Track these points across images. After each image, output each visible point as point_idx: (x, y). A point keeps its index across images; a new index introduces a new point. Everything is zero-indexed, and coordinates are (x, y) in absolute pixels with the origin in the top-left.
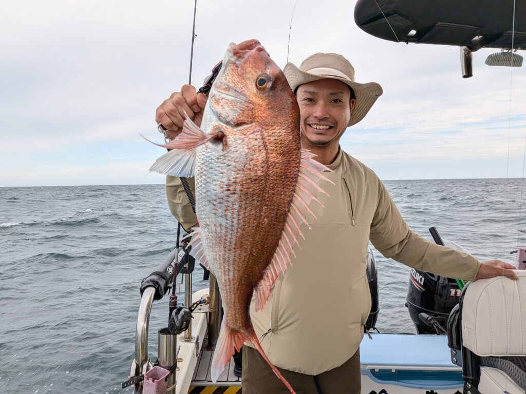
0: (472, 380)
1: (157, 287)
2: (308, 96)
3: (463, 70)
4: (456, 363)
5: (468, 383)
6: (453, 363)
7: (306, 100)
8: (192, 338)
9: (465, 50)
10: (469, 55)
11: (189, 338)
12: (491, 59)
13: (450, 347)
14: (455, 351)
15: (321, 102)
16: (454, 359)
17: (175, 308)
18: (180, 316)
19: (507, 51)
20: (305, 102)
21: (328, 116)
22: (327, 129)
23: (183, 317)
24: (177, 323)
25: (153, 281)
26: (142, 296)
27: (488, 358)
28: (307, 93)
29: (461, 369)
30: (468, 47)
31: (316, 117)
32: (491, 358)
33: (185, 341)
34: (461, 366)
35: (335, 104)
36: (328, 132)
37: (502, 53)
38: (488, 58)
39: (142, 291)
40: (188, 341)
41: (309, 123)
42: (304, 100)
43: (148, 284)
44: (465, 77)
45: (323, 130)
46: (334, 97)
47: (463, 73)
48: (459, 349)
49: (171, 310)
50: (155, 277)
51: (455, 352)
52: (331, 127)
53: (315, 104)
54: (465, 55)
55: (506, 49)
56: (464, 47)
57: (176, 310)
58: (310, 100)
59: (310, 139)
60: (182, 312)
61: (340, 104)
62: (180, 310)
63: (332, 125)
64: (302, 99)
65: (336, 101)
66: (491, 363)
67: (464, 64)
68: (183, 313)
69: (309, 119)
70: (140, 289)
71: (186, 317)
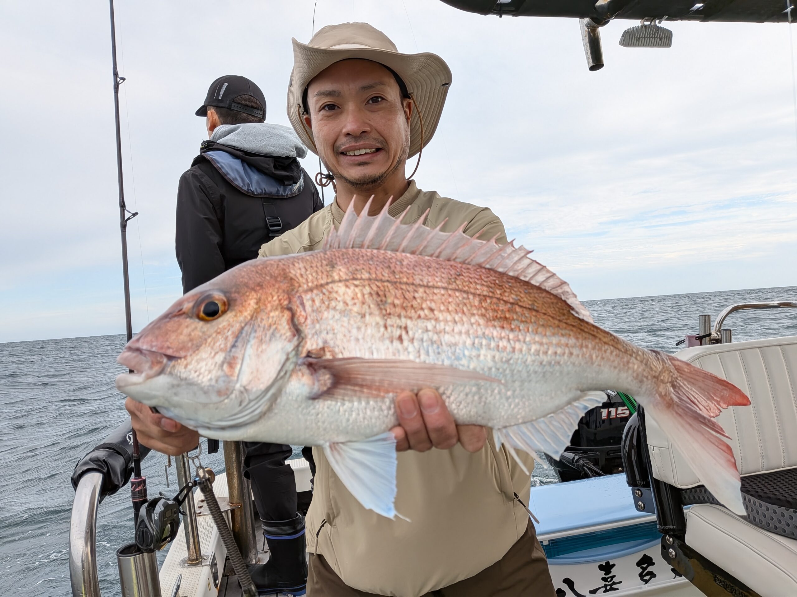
0: (673, 530)
1: (105, 470)
2: (326, 100)
3: (588, 59)
4: (643, 509)
5: (667, 537)
6: (638, 510)
7: (324, 108)
8: (202, 558)
9: (588, 26)
10: (594, 34)
11: (197, 559)
12: (627, 37)
13: (630, 486)
14: (638, 490)
15: (351, 106)
16: (640, 503)
17: (145, 501)
18: (156, 516)
19: (648, 23)
20: (322, 112)
21: (368, 129)
22: (372, 153)
23: (163, 514)
24: (153, 528)
25: (96, 460)
26: (75, 490)
27: (693, 490)
28: (323, 96)
29: (654, 517)
30: (593, 19)
31: (348, 134)
32: (698, 490)
33: (191, 565)
34: (654, 513)
35: (376, 106)
36: (375, 158)
37: (642, 27)
38: (623, 36)
39: (75, 482)
40: (197, 564)
41: (340, 150)
42: (320, 111)
43: (85, 468)
44: (592, 69)
45: (368, 156)
46: (372, 93)
47: (589, 63)
48: (647, 485)
49: (137, 506)
50: (101, 454)
51: (640, 493)
52: (378, 150)
53: (342, 113)
54: (589, 33)
55: (647, 20)
56: (586, 20)
57: (146, 504)
58: (331, 107)
59: (349, 177)
60: (159, 508)
61: (384, 104)
62: (154, 503)
63: (379, 146)
64: (317, 110)
65: (375, 100)
66: (699, 497)
67: (588, 48)
68: (163, 509)
69: (338, 143)
70: (72, 479)
71: (168, 514)
